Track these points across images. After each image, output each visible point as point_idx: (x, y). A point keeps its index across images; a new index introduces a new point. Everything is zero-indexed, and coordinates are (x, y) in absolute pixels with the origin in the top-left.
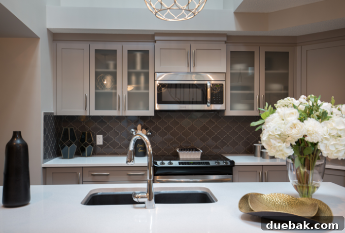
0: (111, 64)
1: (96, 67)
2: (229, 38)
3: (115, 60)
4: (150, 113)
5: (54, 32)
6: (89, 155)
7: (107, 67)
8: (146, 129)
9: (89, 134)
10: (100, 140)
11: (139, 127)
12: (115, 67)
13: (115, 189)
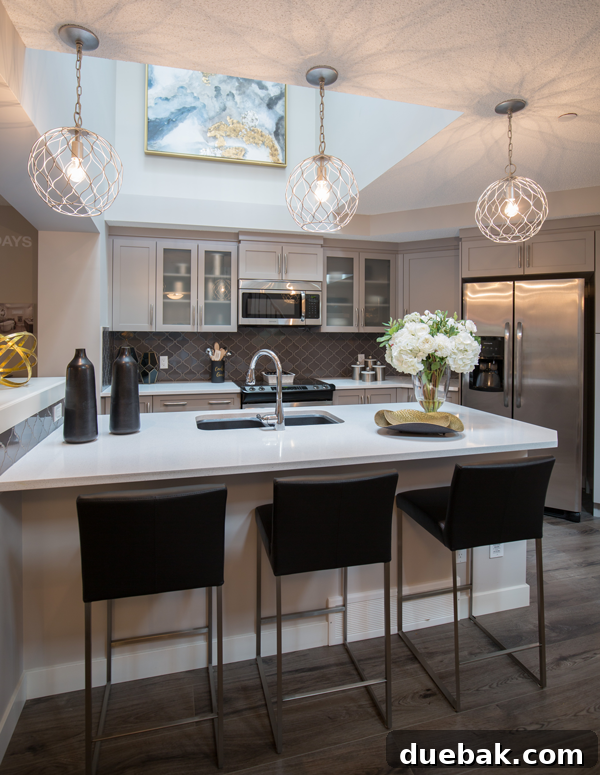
0: (183, 267)
1: (165, 271)
2: (326, 242)
3: (188, 261)
4: (233, 328)
5: (110, 224)
6: (153, 382)
7: (177, 270)
8: (225, 348)
9: (153, 355)
10: (164, 362)
11: (217, 345)
12: (189, 270)
13: (222, 416)
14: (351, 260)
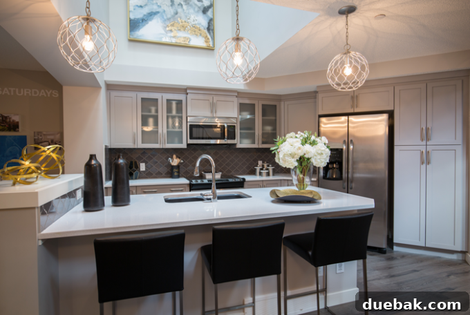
0: (153, 109)
1: (142, 111)
2: (239, 94)
3: (156, 106)
4: (184, 146)
5: (108, 83)
6: (136, 179)
7: (150, 111)
8: (179, 158)
9: (136, 162)
10: (143, 167)
11: (174, 156)
12: (157, 111)
14: (253, 105)
